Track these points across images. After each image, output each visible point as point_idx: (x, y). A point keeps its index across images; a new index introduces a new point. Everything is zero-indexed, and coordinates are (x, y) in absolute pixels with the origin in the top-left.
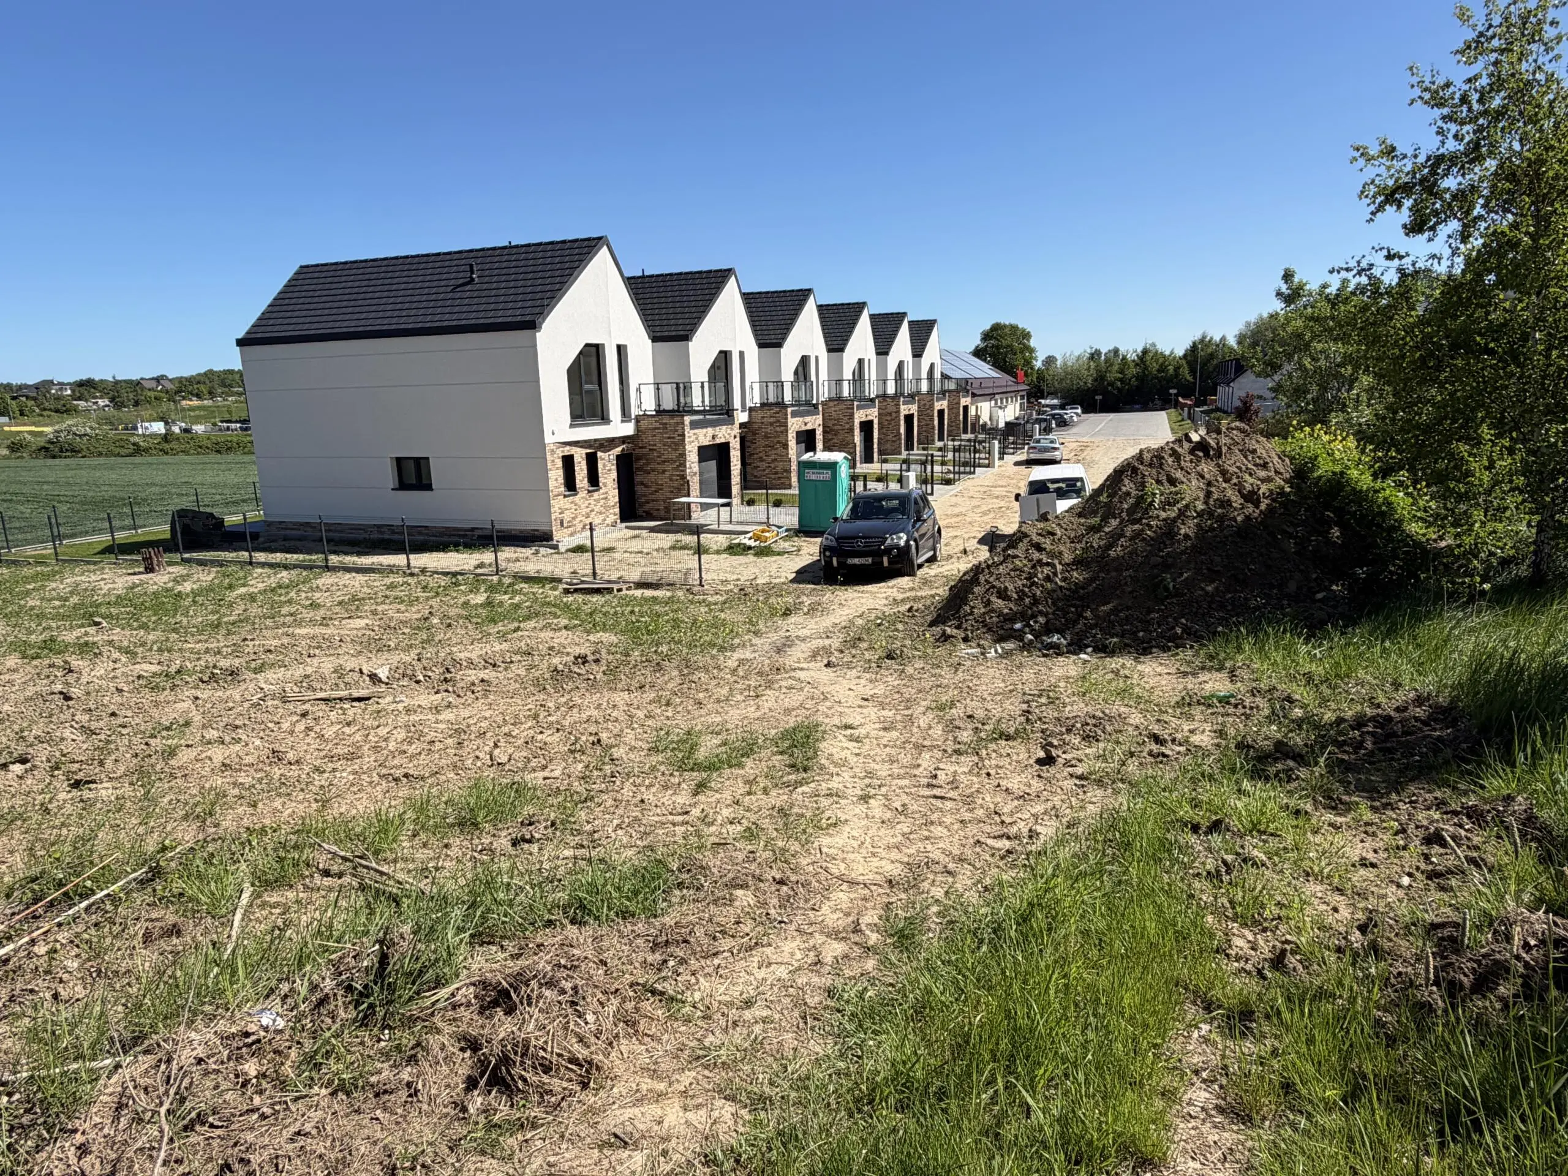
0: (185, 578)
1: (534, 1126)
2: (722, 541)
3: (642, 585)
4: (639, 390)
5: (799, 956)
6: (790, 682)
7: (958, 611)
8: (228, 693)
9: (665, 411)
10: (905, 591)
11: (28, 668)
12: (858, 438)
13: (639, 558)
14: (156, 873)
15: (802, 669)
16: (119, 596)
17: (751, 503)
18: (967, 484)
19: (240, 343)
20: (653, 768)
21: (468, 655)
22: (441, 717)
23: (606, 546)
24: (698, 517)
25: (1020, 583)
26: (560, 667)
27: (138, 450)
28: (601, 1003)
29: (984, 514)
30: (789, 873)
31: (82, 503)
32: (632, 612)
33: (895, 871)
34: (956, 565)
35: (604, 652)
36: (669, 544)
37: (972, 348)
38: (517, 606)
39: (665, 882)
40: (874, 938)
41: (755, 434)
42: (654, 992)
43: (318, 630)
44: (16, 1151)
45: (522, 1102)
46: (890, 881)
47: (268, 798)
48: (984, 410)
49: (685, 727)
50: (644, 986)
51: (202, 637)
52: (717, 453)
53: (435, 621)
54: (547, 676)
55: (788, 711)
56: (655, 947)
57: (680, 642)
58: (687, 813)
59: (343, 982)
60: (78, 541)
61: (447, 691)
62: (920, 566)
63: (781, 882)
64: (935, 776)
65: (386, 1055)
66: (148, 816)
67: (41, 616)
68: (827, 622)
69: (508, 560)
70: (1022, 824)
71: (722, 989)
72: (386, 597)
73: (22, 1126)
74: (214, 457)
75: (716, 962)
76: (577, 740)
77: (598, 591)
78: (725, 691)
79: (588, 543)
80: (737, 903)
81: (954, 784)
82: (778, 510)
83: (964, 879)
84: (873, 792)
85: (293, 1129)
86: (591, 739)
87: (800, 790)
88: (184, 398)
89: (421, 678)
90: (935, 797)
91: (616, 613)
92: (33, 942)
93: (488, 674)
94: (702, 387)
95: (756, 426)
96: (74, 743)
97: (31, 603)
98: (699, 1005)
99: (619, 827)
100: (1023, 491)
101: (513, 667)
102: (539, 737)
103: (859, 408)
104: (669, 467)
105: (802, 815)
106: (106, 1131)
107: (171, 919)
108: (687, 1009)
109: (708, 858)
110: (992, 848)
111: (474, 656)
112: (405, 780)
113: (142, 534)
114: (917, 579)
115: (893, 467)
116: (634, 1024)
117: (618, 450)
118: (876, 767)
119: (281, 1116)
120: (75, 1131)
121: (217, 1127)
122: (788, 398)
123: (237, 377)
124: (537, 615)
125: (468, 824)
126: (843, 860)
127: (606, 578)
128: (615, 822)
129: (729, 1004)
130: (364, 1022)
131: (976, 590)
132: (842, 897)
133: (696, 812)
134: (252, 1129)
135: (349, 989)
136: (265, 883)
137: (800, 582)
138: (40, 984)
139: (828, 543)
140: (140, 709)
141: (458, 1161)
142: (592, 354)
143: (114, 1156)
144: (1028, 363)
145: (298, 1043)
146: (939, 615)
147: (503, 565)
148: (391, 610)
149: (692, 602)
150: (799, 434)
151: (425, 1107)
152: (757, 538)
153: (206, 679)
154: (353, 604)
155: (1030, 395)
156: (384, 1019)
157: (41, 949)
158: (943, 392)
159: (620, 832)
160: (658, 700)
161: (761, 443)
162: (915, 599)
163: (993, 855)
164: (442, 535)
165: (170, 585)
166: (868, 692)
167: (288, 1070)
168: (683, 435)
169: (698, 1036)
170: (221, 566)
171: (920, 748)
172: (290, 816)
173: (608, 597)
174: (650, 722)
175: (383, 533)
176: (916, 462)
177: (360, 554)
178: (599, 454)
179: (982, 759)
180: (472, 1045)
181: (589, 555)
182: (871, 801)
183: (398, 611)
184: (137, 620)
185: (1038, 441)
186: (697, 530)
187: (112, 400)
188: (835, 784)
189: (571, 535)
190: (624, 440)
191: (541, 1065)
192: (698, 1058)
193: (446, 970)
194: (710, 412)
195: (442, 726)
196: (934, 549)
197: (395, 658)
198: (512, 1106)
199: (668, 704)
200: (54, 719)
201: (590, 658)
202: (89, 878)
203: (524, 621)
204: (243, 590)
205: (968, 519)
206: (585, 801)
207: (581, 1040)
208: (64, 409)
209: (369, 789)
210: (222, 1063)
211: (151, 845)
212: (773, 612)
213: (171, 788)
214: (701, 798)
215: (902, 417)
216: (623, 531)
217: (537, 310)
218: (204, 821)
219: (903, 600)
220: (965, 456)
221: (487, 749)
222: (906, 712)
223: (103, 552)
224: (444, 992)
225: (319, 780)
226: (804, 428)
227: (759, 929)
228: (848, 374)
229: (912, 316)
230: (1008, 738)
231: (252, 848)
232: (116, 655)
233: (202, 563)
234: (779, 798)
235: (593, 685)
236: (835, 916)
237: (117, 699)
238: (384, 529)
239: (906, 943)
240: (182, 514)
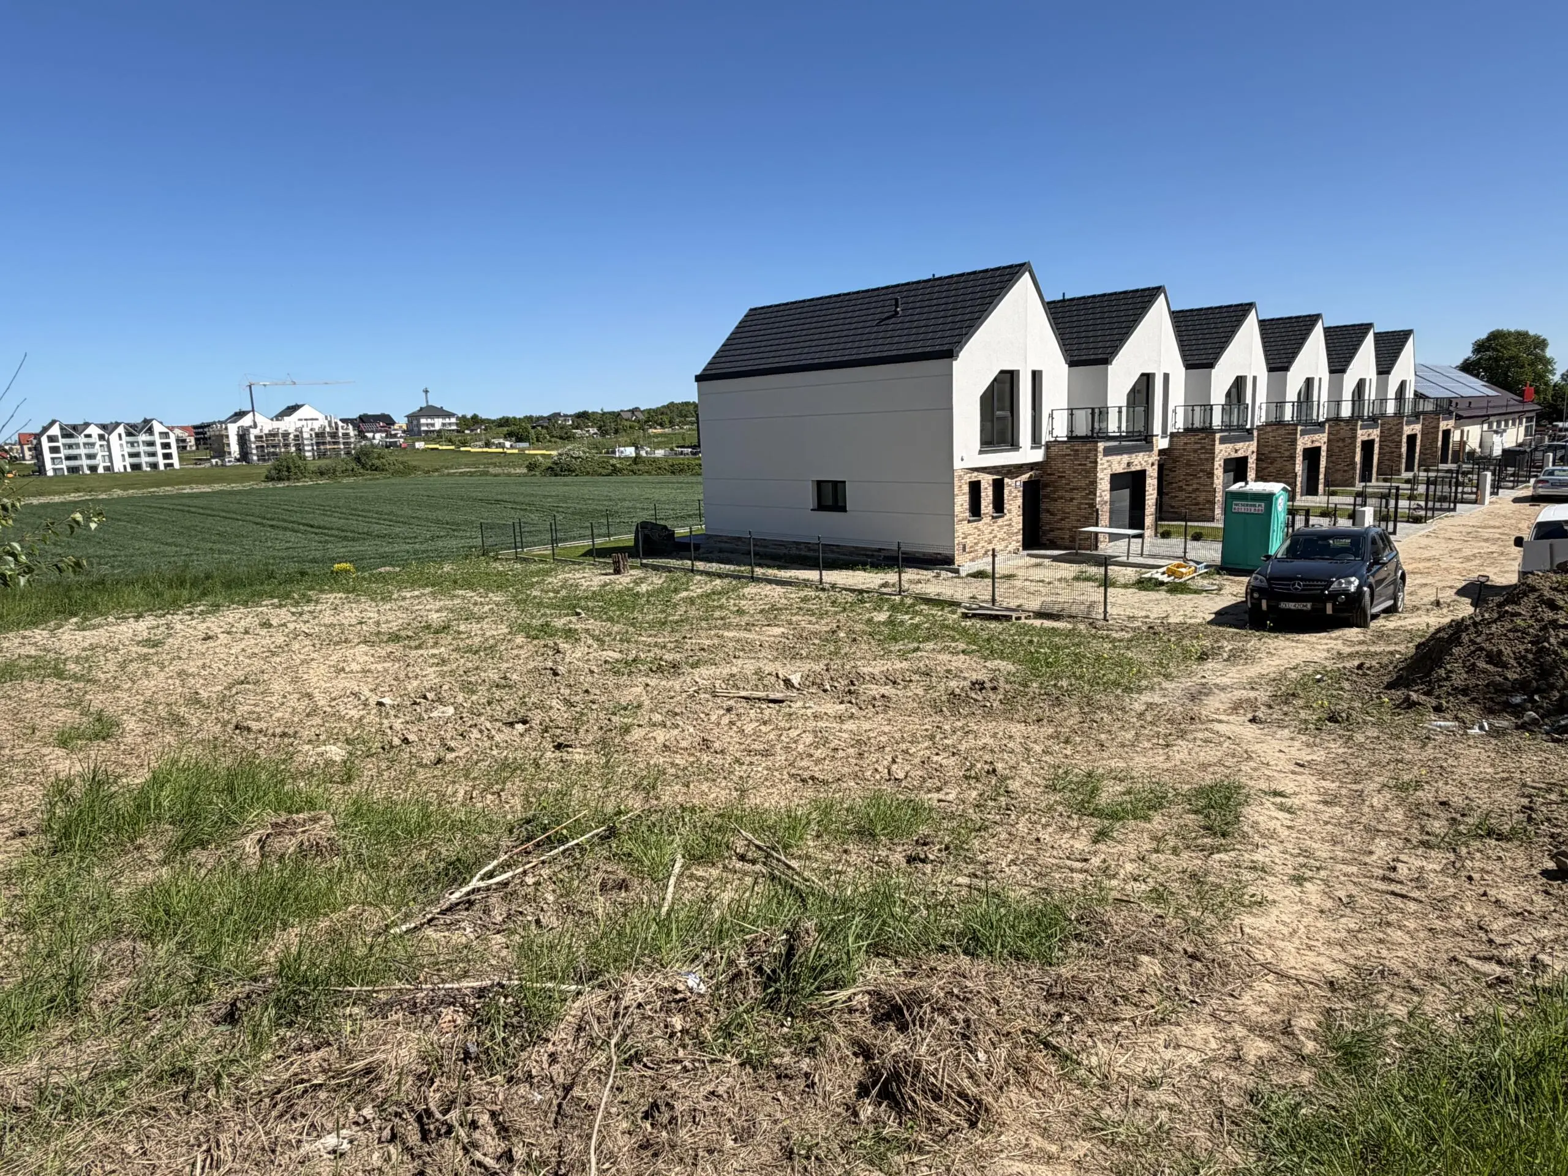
0: (642, 580)
1: (920, 1151)
2: (1131, 574)
3: (1040, 615)
4: (1051, 416)
5: (1213, 1045)
6: (1207, 734)
7: (1428, 674)
8: (670, 683)
9: (1077, 437)
10: (1353, 644)
11: (530, 646)
12: (1299, 468)
13: (1040, 587)
14: (612, 832)
15: (1220, 721)
16: (594, 592)
17: (1166, 535)
18: (1443, 523)
19: (699, 379)
20: (1050, 808)
21: (871, 670)
22: (844, 727)
23: (1006, 573)
24: (1106, 548)
25: (1522, 648)
26: (957, 691)
27: (615, 471)
28: (993, 1044)
29: (1467, 559)
30: (1203, 948)
31: (573, 514)
32: (1031, 642)
33: (1339, 972)
34: (1425, 619)
35: (1002, 680)
36: (1073, 575)
37: (1459, 361)
38: (917, 626)
39: (1062, 930)
40: (1310, 1047)
41: (1175, 461)
42: (1047, 1045)
43: (743, 634)
44: (507, 1046)
45: (910, 1124)
46: (1331, 983)
47: (698, 781)
48: (1473, 435)
49: (1085, 768)
50: (1037, 1036)
51: (653, 632)
52: (1133, 481)
53: (842, 635)
54: (944, 698)
55: (1203, 767)
56: (1049, 997)
57: (1082, 677)
58: (1086, 860)
59: (754, 962)
60: (568, 544)
61: (850, 702)
62: (1375, 617)
63: (1194, 957)
64: (1394, 869)
65: (788, 1041)
66: (609, 781)
67: (540, 604)
68: (1252, 671)
69: (910, 581)
70: (1520, 949)
71: (1122, 1061)
72: (800, 608)
73: (513, 1026)
74: (669, 477)
75: (1116, 1028)
76: (972, 766)
77: (996, 618)
78: (1130, 735)
79: (989, 569)
80: (1142, 970)
81: (1420, 882)
82: (1195, 543)
83: (1435, 1002)
84: (1309, 874)
85: (710, 1088)
86: (986, 767)
87: (1216, 856)
88: (651, 427)
89: (828, 687)
90: (1393, 893)
91: (1014, 642)
92: (525, 873)
93: (888, 690)
94: (1120, 412)
95: (1177, 453)
96: (560, 713)
97: (535, 593)
98: (1096, 1072)
99: (1013, 862)
100: (1527, 535)
101: (912, 686)
102: (935, 758)
103: (1303, 433)
104: (1078, 495)
105: (1220, 886)
106: (569, 1047)
107: (622, 875)
108: (1082, 1072)
109: (1108, 913)
110: (1476, 971)
111: (876, 671)
112: (811, 782)
113: (613, 541)
114: (1369, 632)
115: (1344, 501)
116: (1025, 1073)
117: (1025, 477)
118: (1314, 845)
119: (700, 1072)
120: (547, 1040)
121: (649, 1068)
122: (1217, 421)
123: (691, 408)
124: (936, 636)
125: (866, 833)
126: (1270, 947)
127: (1005, 605)
128: (1010, 857)
129: (1131, 1080)
130: (771, 1003)
131: (1456, 650)
132: (1268, 988)
133: (1096, 861)
134: (676, 1077)
135: (759, 970)
136: (694, 858)
137: (1220, 625)
138: (528, 909)
139: (1257, 583)
140: (605, 689)
141: (848, 1163)
142: (1007, 380)
143: (574, 1070)
144: (1540, 377)
145: (716, 1010)
146: (1400, 677)
147: (905, 586)
148: (803, 620)
149: (1094, 637)
150: (1228, 462)
151: (820, 1101)
152: (1171, 573)
153: (654, 669)
154: (772, 614)
155: (1540, 417)
156: (787, 1006)
157: (530, 880)
158: (1416, 416)
159: (1013, 868)
160: (1056, 736)
161: (1181, 472)
162: (1366, 655)
163: (1476, 979)
164: (851, 554)
165: (631, 585)
166: (1305, 756)
167: (707, 1033)
168: (1096, 462)
169: (1094, 1104)
170: (670, 571)
171: (1373, 832)
172: (715, 799)
173: (1005, 624)
174: (1047, 758)
175: (800, 550)
176: (1373, 495)
177: (780, 568)
178: (1006, 480)
179: (1459, 857)
180: (865, 1052)
181: (989, 581)
182: (1307, 884)
183: (810, 622)
184: (606, 613)
185: (1552, 473)
186: (1105, 562)
187: (600, 428)
188: (1260, 856)
189: (973, 560)
190: (1032, 466)
191: (931, 1091)
192: (1093, 1129)
193: (844, 972)
194: (1126, 438)
195: (845, 735)
196: (1396, 599)
197: (808, 666)
198: (900, 1124)
199: (1067, 742)
200: (545, 690)
201: (988, 685)
202: (565, 827)
203: (923, 641)
204: (684, 594)
205: (1444, 565)
206: (979, 830)
207: (971, 1076)
208: (567, 437)
209: (780, 786)
210: (656, 1012)
211: (610, 808)
212: (1186, 655)
213: (625, 761)
214: (1101, 847)
215: (1359, 444)
216: (1024, 559)
217: (956, 339)
218: (648, 793)
219: (1350, 655)
220: (1445, 490)
221: (885, 763)
222: (1355, 787)
223: (584, 555)
224: (842, 995)
225: (739, 771)
226: (1234, 455)
227: (1167, 1004)
228: (1292, 395)
229: (1378, 328)
230: (1500, 837)
231: (684, 824)
232: (590, 641)
233: (655, 568)
234: (1190, 861)
235: (989, 713)
236: (1260, 1010)
237: (589, 679)
238: (802, 546)
239: (1354, 1062)
240: (644, 525)
